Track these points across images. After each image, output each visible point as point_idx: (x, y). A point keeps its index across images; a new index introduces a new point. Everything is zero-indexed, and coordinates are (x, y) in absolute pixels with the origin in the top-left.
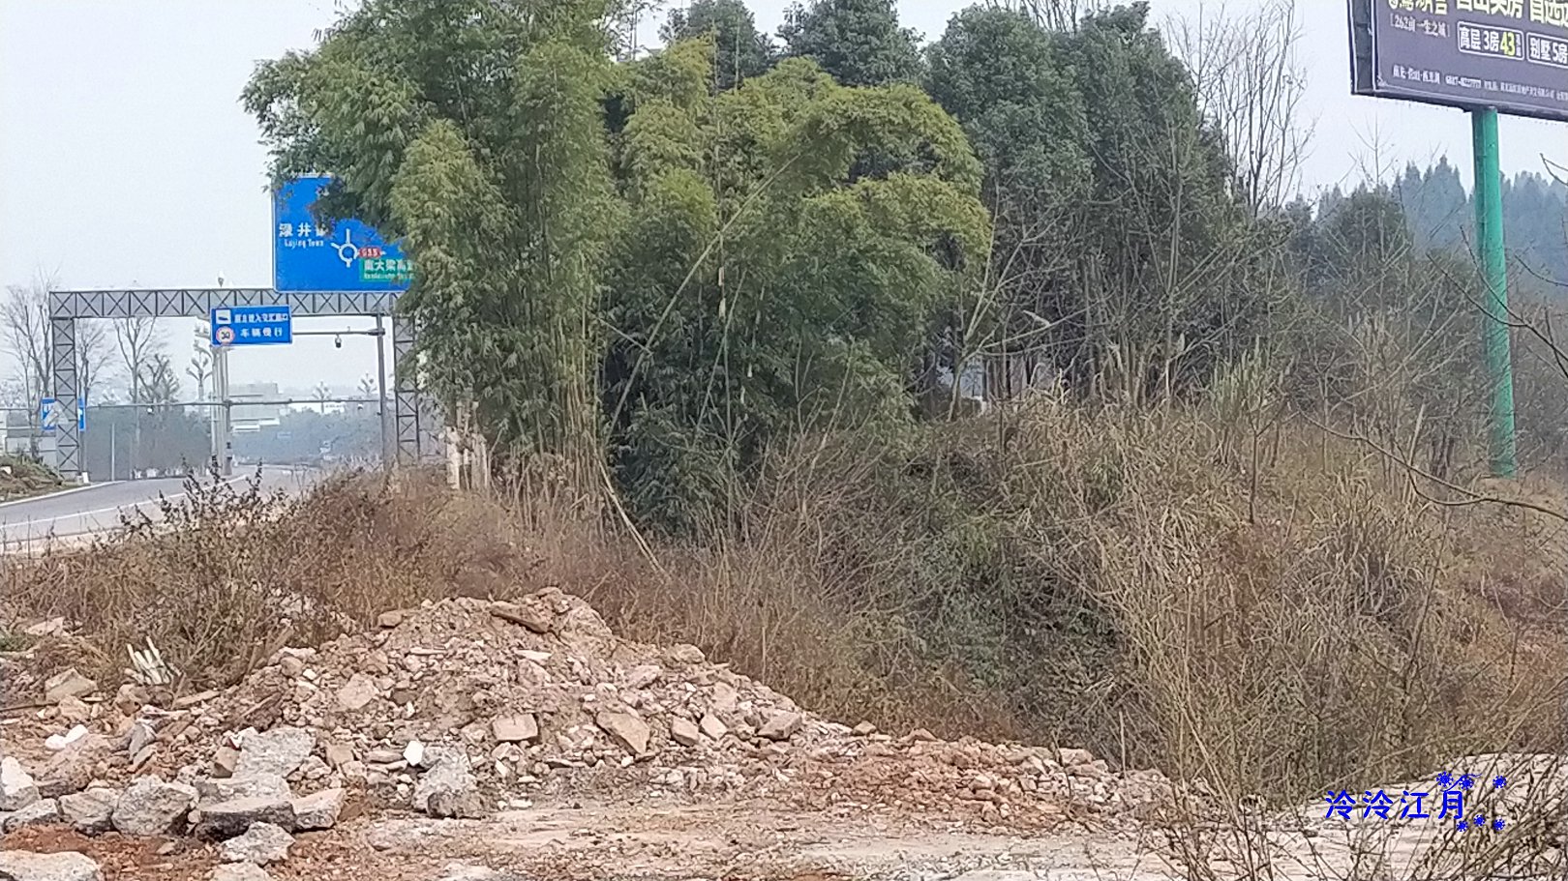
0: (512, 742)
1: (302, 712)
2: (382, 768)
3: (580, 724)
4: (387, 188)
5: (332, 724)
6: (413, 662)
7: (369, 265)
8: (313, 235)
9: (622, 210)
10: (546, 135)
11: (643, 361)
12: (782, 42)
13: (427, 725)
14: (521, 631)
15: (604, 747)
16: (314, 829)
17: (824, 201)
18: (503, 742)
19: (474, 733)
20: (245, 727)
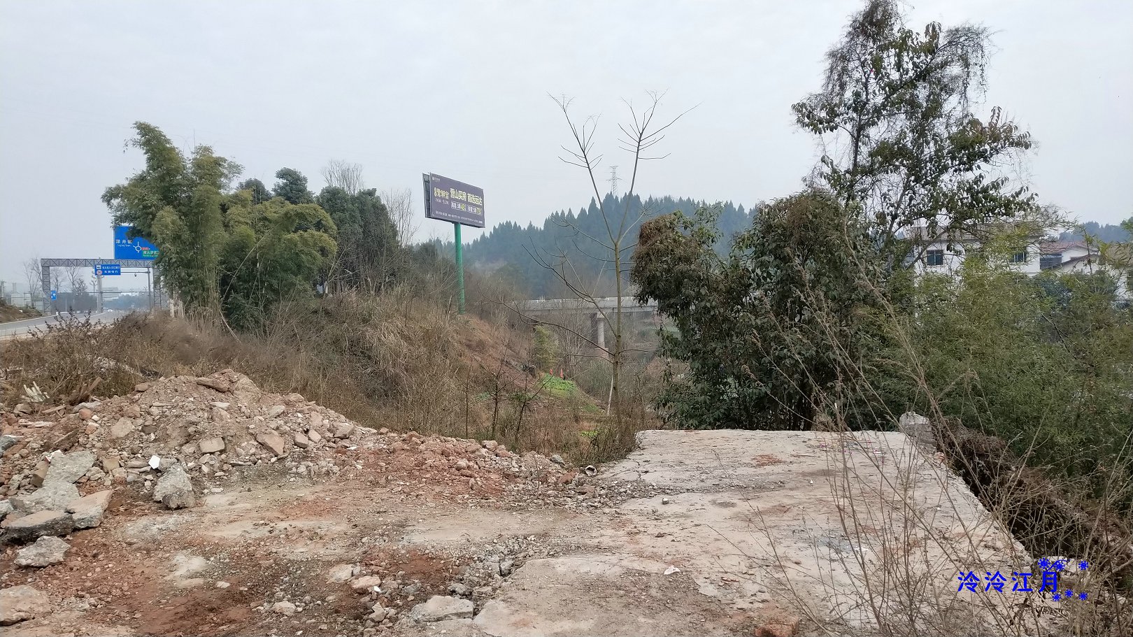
0: (211, 453)
1: (90, 439)
2: (136, 471)
3: (247, 441)
4: (150, 226)
5: (107, 446)
6: (154, 410)
7: (145, 252)
8: (127, 243)
9: (227, 235)
10: (203, 212)
11: (233, 280)
12: (273, 193)
13: (162, 445)
14: (213, 392)
15: (260, 452)
16: (87, 528)
17: (289, 236)
18: (206, 453)
19: (188, 449)
20: (55, 449)
